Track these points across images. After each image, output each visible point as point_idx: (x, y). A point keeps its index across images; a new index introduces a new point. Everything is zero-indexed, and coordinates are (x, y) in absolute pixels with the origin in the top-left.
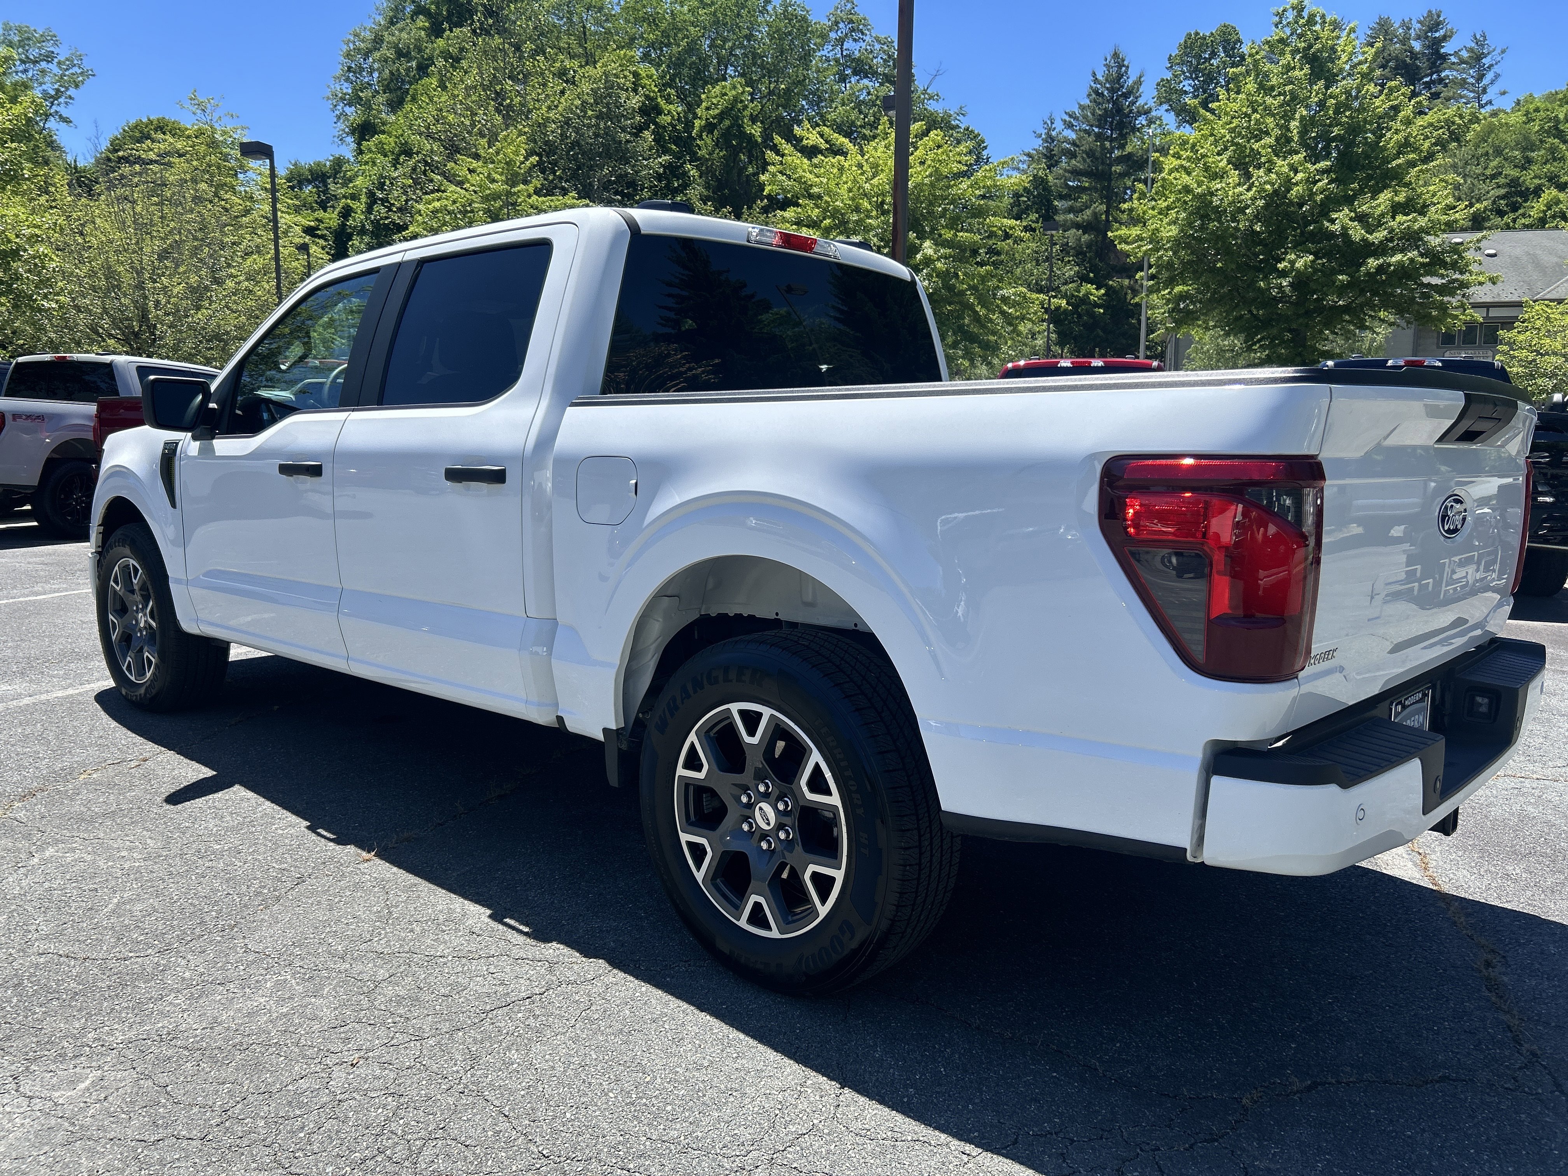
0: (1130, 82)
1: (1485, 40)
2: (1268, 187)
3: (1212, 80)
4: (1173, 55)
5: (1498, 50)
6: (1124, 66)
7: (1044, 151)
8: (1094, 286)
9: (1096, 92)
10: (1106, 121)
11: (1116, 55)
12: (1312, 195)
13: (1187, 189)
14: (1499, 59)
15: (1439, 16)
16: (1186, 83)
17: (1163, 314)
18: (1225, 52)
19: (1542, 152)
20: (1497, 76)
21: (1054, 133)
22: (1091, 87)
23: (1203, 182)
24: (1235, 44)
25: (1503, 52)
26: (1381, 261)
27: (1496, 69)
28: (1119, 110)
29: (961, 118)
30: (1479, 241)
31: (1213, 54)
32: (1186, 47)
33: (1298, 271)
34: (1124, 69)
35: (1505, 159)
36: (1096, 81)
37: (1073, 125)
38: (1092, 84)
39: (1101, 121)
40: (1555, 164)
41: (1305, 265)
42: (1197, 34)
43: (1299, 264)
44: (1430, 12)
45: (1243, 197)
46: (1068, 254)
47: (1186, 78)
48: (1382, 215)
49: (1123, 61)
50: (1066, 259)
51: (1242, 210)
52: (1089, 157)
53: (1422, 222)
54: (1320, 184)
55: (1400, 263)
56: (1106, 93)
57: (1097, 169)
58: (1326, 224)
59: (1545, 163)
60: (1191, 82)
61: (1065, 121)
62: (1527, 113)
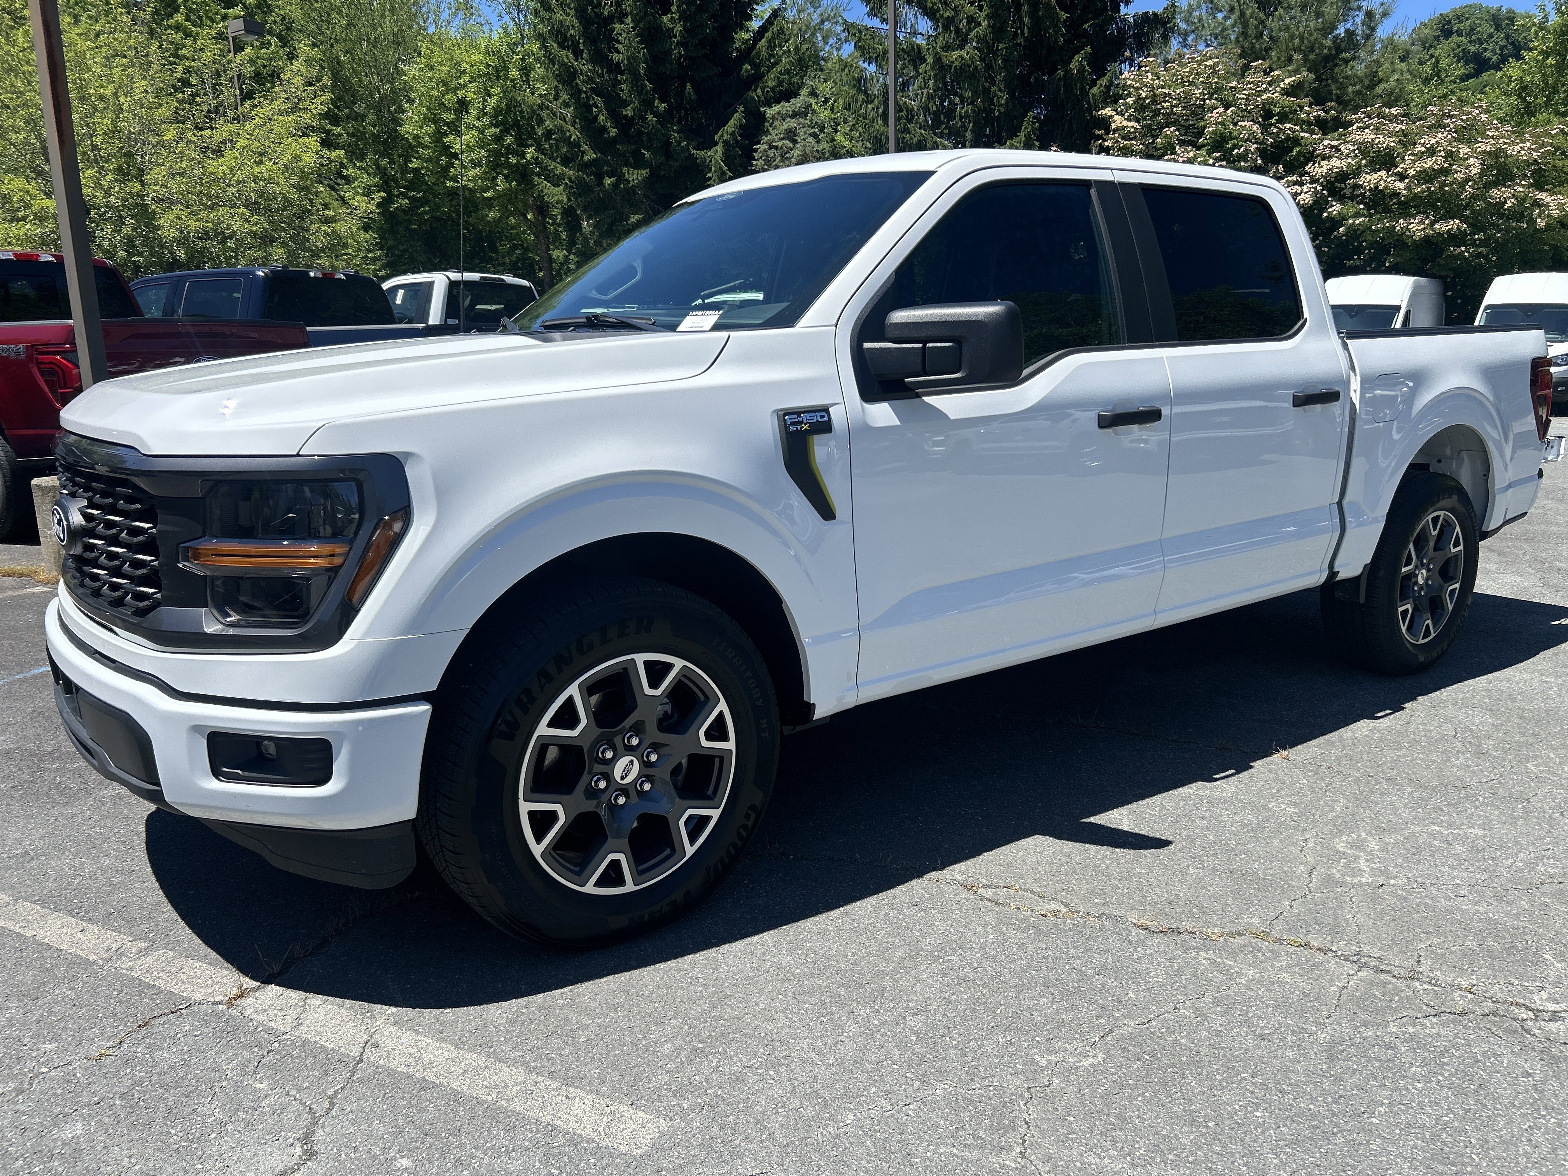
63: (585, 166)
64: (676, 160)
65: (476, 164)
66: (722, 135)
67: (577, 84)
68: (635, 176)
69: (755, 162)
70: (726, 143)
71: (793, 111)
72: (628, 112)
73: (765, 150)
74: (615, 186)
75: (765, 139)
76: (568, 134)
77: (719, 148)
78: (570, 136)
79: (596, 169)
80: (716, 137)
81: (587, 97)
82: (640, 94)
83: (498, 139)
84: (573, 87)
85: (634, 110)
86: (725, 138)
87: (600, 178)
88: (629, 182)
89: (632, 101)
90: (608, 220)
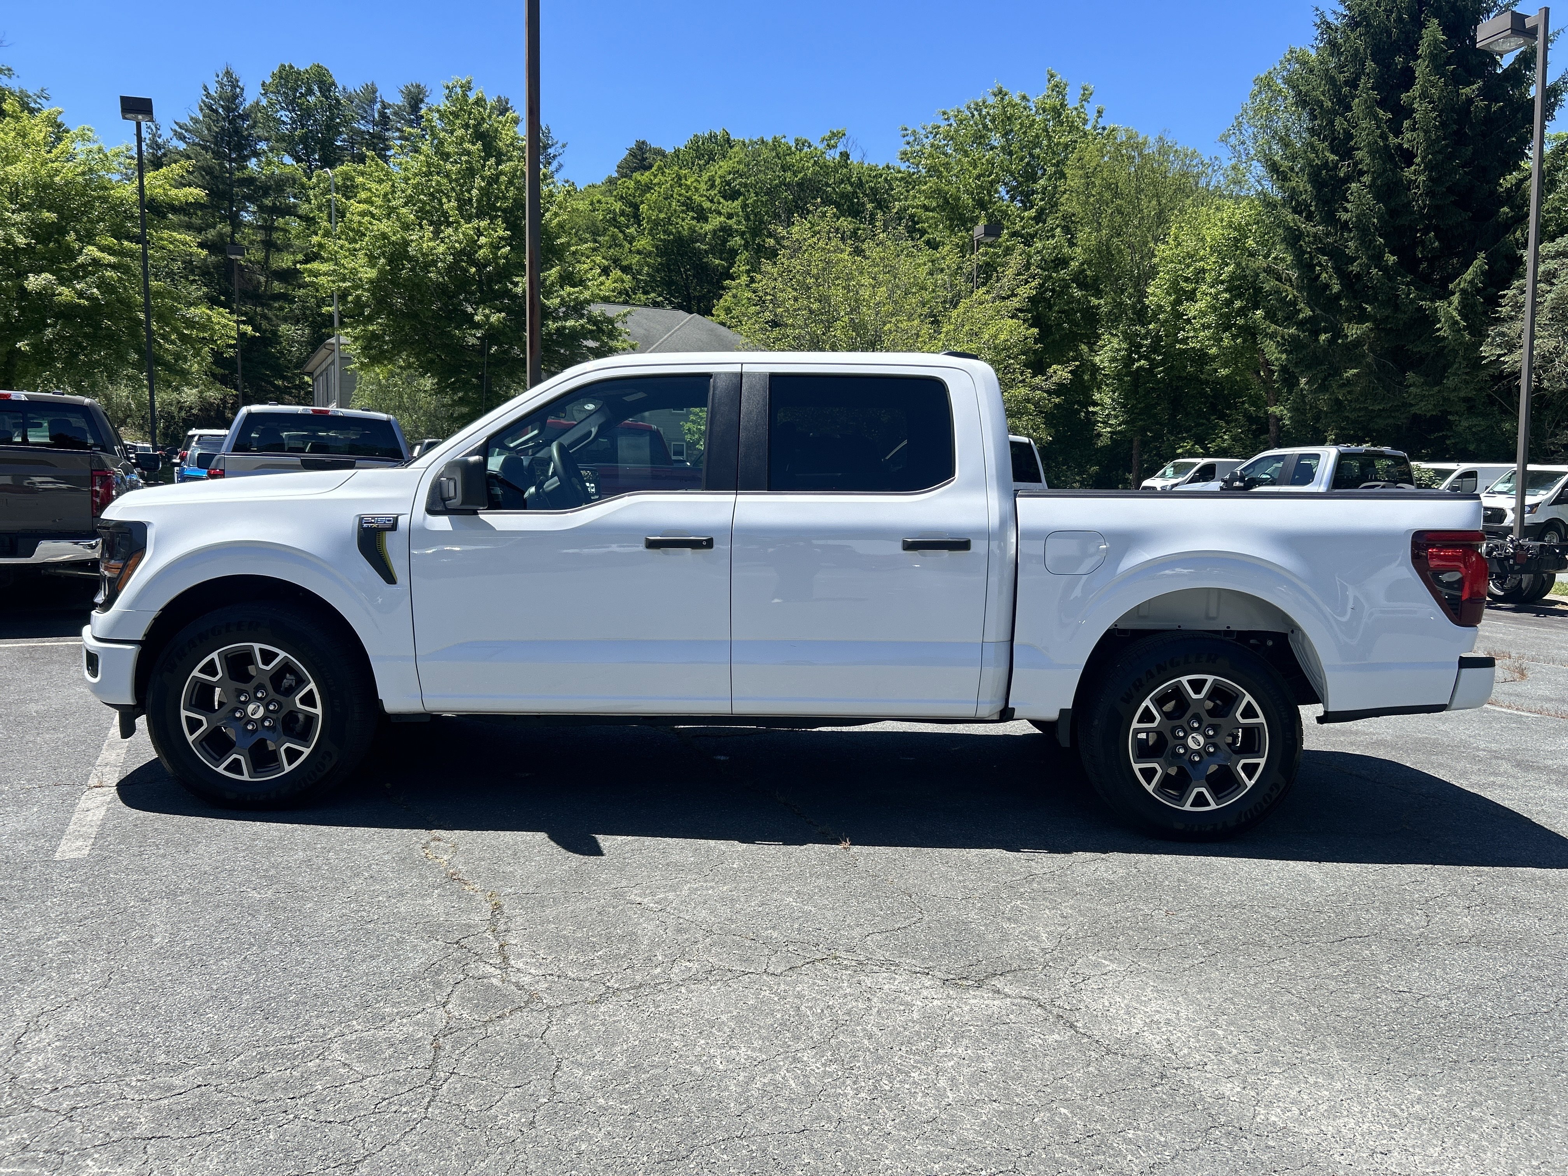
0: (247, 104)
1: (549, 133)
2: (457, 245)
3: (309, 116)
4: (268, 83)
5: (559, 145)
6: (238, 86)
7: (152, 159)
8: (227, 310)
9: (210, 108)
10: (222, 139)
11: (228, 73)
12: (496, 258)
13: (384, 236)
14: (561, 151)
15: (507, 103)
16: (283, 113)
17: (356, 350)
18: (320, 91)
19: (607, 238)
20: (561, 166)
21: (160, 141)
22: (203, 102)
23: (398, 231)
24: (331, 86)
25: (564, 146)
26: (560, 324)
27: (559, 159)
28: (237, 131)
29: (43, 101)
30: (625, 315)
31: (310, 92)
32: (281, 78)
33: (491, 325)
34: (238, 90)
35: (580, 239)
36: (208, 95)
37: (185, 137)
38: (204, 98)
39: (218, 138)
40: (617, 249)
41: (499, 320)
42: (291, 67)
43: (494, 319)
44: (499, 97)
45: (434, 251)
46: (192, 272)
47: (282, 108)
48: (552, 284)
49: (237, 81)
50: (191, 278)
51: (434, 263)
52: (207, 174)
53: (587, 294)
54: (503, 250)
55: (573, 328)
56: (220, 110)
57: (217, 187)
58: (510, 286)
59: (610, 247)
60: (287, 113)
61: (175, 131)
62: (592, 204)
63: (1301, 324)
64: (1405, 313)
65: (1205, 327)
66: (1459, 284)
67: (1301, 245)
68: (1354, 332)
69: (1500, 309)
70: (1463, 291)
71: (1557, 251)
72: (1355, 268)
73: (1514, 296)
74: (1332, 341)
75: (1516, 283)
76: (1284, 294)
77: (1456, 299)
78: (1287, 296)
79: (1312, 326)
80: (1451, 286)
81: (1311, 258)
82: (1368, 249)
83: (1229, 303)
84: (1296, 249)
85: (1361, 265)
86: (1461, 286)
87: (1316, 333)
88: (1346, 336)
89: (1358, 258)
90: (1322, 375)
